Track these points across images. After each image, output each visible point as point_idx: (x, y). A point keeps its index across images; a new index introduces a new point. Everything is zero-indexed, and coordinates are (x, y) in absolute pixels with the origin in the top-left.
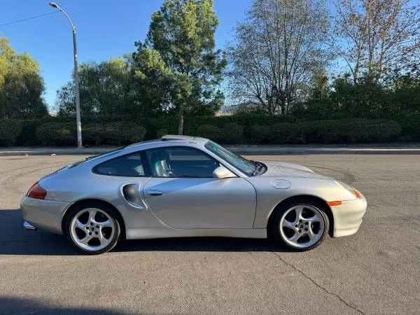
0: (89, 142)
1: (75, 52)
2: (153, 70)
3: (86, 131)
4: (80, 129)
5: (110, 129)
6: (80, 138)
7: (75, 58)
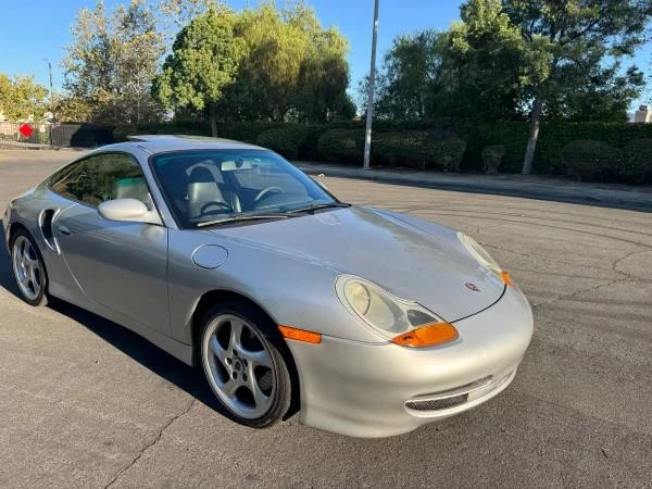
0: (379, 161)
1: (376, 18)
2: (486, 34)
3: (377, 144)
4: (369, 139)
5: (409, 141)
6: (367, 153)
7: (374, 27)
